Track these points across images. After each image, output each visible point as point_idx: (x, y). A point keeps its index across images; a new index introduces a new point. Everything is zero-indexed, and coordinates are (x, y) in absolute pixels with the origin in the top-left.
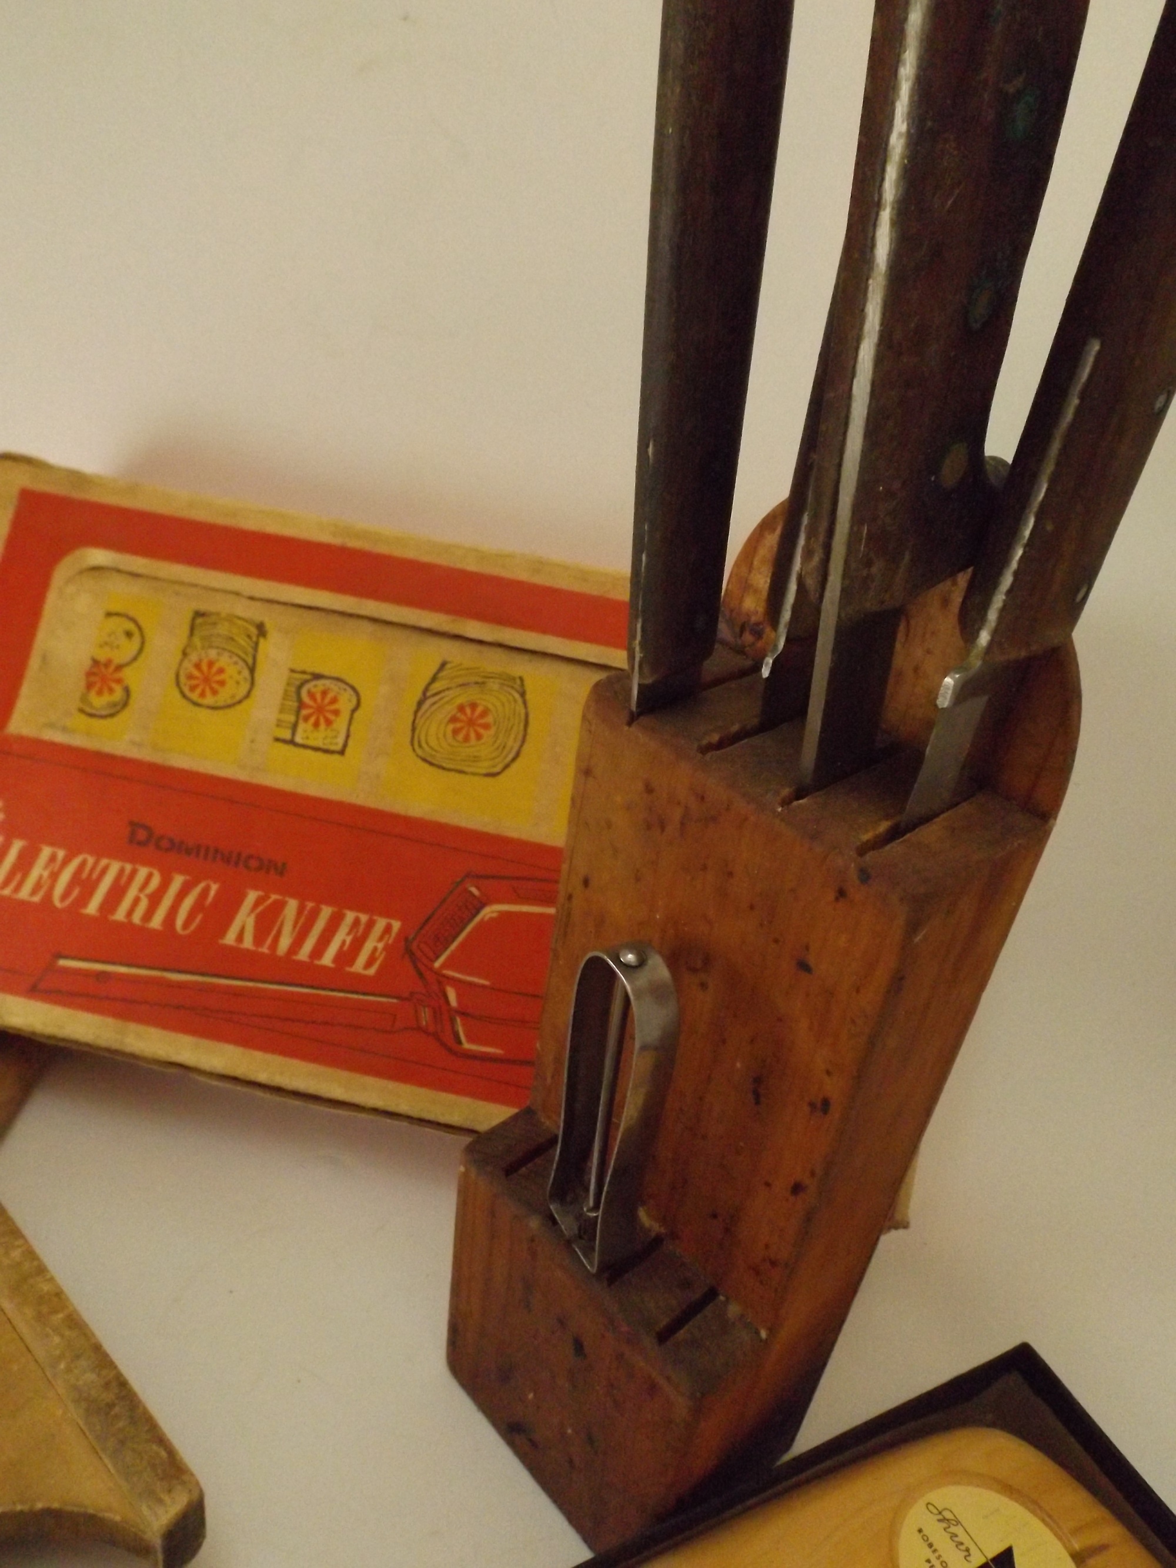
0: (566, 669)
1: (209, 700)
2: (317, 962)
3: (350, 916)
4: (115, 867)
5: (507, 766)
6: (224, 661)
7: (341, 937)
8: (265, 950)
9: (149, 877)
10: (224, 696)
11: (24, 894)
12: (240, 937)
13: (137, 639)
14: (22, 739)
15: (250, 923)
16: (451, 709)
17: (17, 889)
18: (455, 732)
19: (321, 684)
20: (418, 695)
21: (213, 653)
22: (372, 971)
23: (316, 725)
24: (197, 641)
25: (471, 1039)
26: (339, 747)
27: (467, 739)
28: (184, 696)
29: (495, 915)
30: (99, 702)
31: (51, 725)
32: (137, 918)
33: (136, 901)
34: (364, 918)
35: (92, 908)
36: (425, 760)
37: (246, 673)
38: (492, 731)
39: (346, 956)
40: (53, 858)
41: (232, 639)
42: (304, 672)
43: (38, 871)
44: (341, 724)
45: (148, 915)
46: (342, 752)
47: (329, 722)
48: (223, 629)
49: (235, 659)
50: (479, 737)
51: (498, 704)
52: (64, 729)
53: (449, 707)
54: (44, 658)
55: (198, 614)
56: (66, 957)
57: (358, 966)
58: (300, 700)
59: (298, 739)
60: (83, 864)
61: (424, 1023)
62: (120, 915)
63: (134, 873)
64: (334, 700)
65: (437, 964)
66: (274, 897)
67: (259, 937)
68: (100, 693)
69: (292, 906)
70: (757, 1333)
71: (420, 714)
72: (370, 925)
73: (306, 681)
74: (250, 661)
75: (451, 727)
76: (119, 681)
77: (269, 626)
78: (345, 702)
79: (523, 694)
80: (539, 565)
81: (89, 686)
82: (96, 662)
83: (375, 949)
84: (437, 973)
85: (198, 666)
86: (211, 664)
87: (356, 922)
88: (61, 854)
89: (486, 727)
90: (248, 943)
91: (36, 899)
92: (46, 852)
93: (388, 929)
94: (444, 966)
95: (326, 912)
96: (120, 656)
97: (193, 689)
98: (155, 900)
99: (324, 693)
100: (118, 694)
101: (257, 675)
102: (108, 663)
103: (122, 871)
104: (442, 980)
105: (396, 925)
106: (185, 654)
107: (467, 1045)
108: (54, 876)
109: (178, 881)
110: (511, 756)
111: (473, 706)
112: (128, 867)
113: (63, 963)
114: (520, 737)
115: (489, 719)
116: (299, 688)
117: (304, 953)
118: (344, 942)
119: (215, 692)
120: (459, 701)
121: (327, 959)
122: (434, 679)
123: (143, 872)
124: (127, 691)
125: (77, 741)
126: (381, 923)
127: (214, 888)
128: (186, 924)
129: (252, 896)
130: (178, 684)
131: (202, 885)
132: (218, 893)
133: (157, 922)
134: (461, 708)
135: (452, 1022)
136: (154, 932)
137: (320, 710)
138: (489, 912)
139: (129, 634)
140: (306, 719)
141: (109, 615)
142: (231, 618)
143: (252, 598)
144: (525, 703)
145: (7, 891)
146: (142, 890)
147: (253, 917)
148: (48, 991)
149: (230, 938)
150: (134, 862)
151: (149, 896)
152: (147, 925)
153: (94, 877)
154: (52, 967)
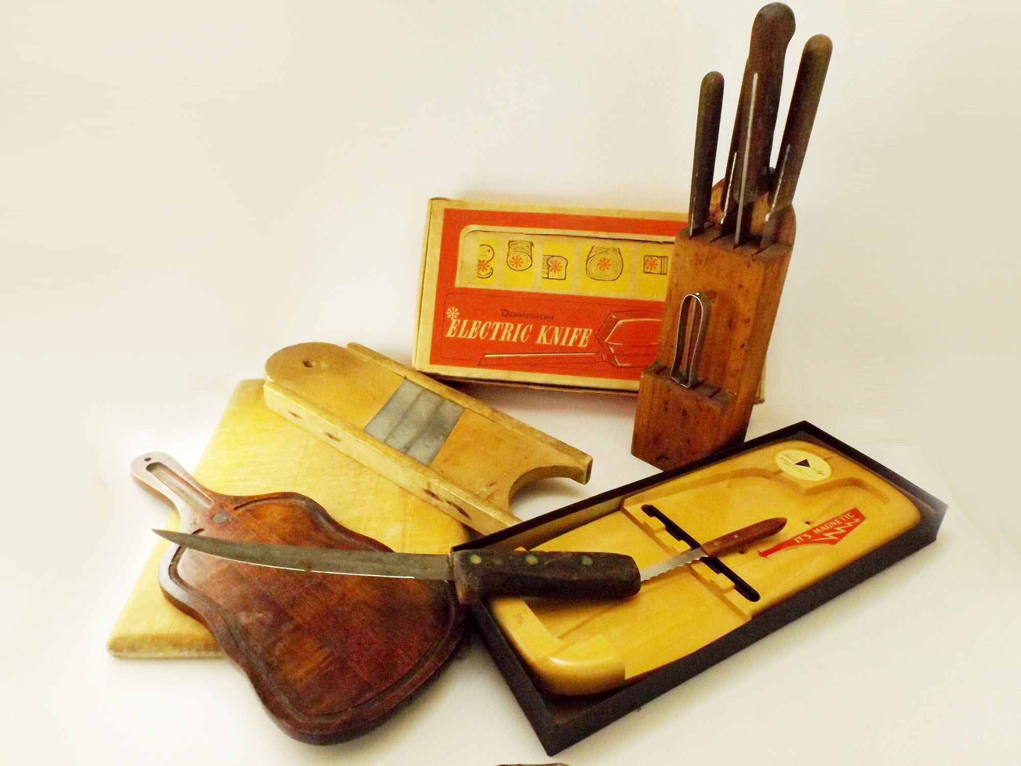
0: (632, 244)
1: (519, 268)
2: (568, 345)
3: (576, 330)
4: (498, 325)
5: (618, 277)
6: (522, 255)
7: (574, 336)
8: (550, 343)
9: (510, 326)
10: (524, 267)
11: (470, 336)
12: (542, 341)
13: (492, 252)
14: (461, 289)
15: (545, 336)
16: (597, 261)
17: (468, 336)
18: (600, 268)
19: (554, 258)
20: (586, 258)
21: (517, 254)
22: (585, 346)
23: (555, 271)
24: (511, 250)
25: (620, 362)
26: (564, 278)
27: (604, 270)
28: (511, 268)
29: (622, 323)
30: (483, 273)
31: (469, 283)
32: (508, 339)
33: (507, 334)
34: (580, 330)
35: (493, 338)
36: (592, 278)
37: (529, 258)
38: (612, 266)
39: (577, 342)
40: (478, 324)
41: (523, 248)
42: (548, 256)
43: (474, 329)
44: (563, 270)
45: (512, 337)
46: (565, 279)
47: (559, 270)
48: (519, 245)
49: (525, 254)
50: (608, 269)
51: (613, 258)
52: (474, 283)
53: (596, 261)
54: (462, 262)
55: (510, 242)
56: (487, 354)
57: (581, 344)
58: (549, 265)
59: (550, 277)
60: (488, 324)
61: (605, 359)
62: (502, 339)
63: (505, 325)
64: (559, 263)
65: (606, 340)
66: (551, 327)
67: (548, 339)
68: (483, 271)
69: (557, 329)
70: (733, 394)
71: (588, 263)
72: (583, 331)
73: (549, 258)
74: (530, 255)
75: (599, 266)
76: (488, 266)
77: (534, 243)
78: (563, 263)
79: (620, 253)
80: (620, 212)
81: (479, 269)
82: (480, 261)
83: (585, 339)
84: (606, 344)
85: (513, 258)
86: (517, 257)
87: (578, 332)
88: (480, 322)
89: (610, 265)
90: (545, 342)
91: (474, 337)
92: (475, 323)
93: (589, 332)
94: (608, 341)
95: (568, 329)
96: (487, 259)
97: (513, 265)
98: (513, 332)
99: (556, 262)
100: (489, 271)
101: (533, 258)
102: (483, 262)
103: (501, 325)
104: (608, 345)
105: (591, 331)
106: (508, 255)
107: (619, 364)
108: (479, 330)
109: (519, 326)
110: (619, 274)
111: (604, 259)
112: (503, 324)
113: (486, 356)
114: (621, 267)
115: (610, 262)
116: (548, 260)
117: (563, 343)
118: (575, 338)
119: (520, 266)
120: (600, 258)
121: (571, 344)
122: (591, 252)
123: (508, 325)
124: (492, 269)
125: (479, 287)
126: (586, 331)
127: (531, 326)
128: (524, 340)
129: (544, 327)
130: (508, 265)
131: (528, 326)
132: (533, 328)
133: (514, 340)
134: (601, 260)
135: (614, 357)
136: (514, 342)
137: (556, 267)
138: (620, 323)
139: (489, 251)
140: (552, 270)
141: (481, 245)
142: (521, 242)
143: (527, 234)
144: (621, 256)
145: (465, 336)
146: (509, 329)
147: (545, 334)
148: (484, 365)
149: (539, 341)
150: (504, 322)
151: (510, 332)
152: (512, 341)
153: (492, 328)
154: (483, 358)
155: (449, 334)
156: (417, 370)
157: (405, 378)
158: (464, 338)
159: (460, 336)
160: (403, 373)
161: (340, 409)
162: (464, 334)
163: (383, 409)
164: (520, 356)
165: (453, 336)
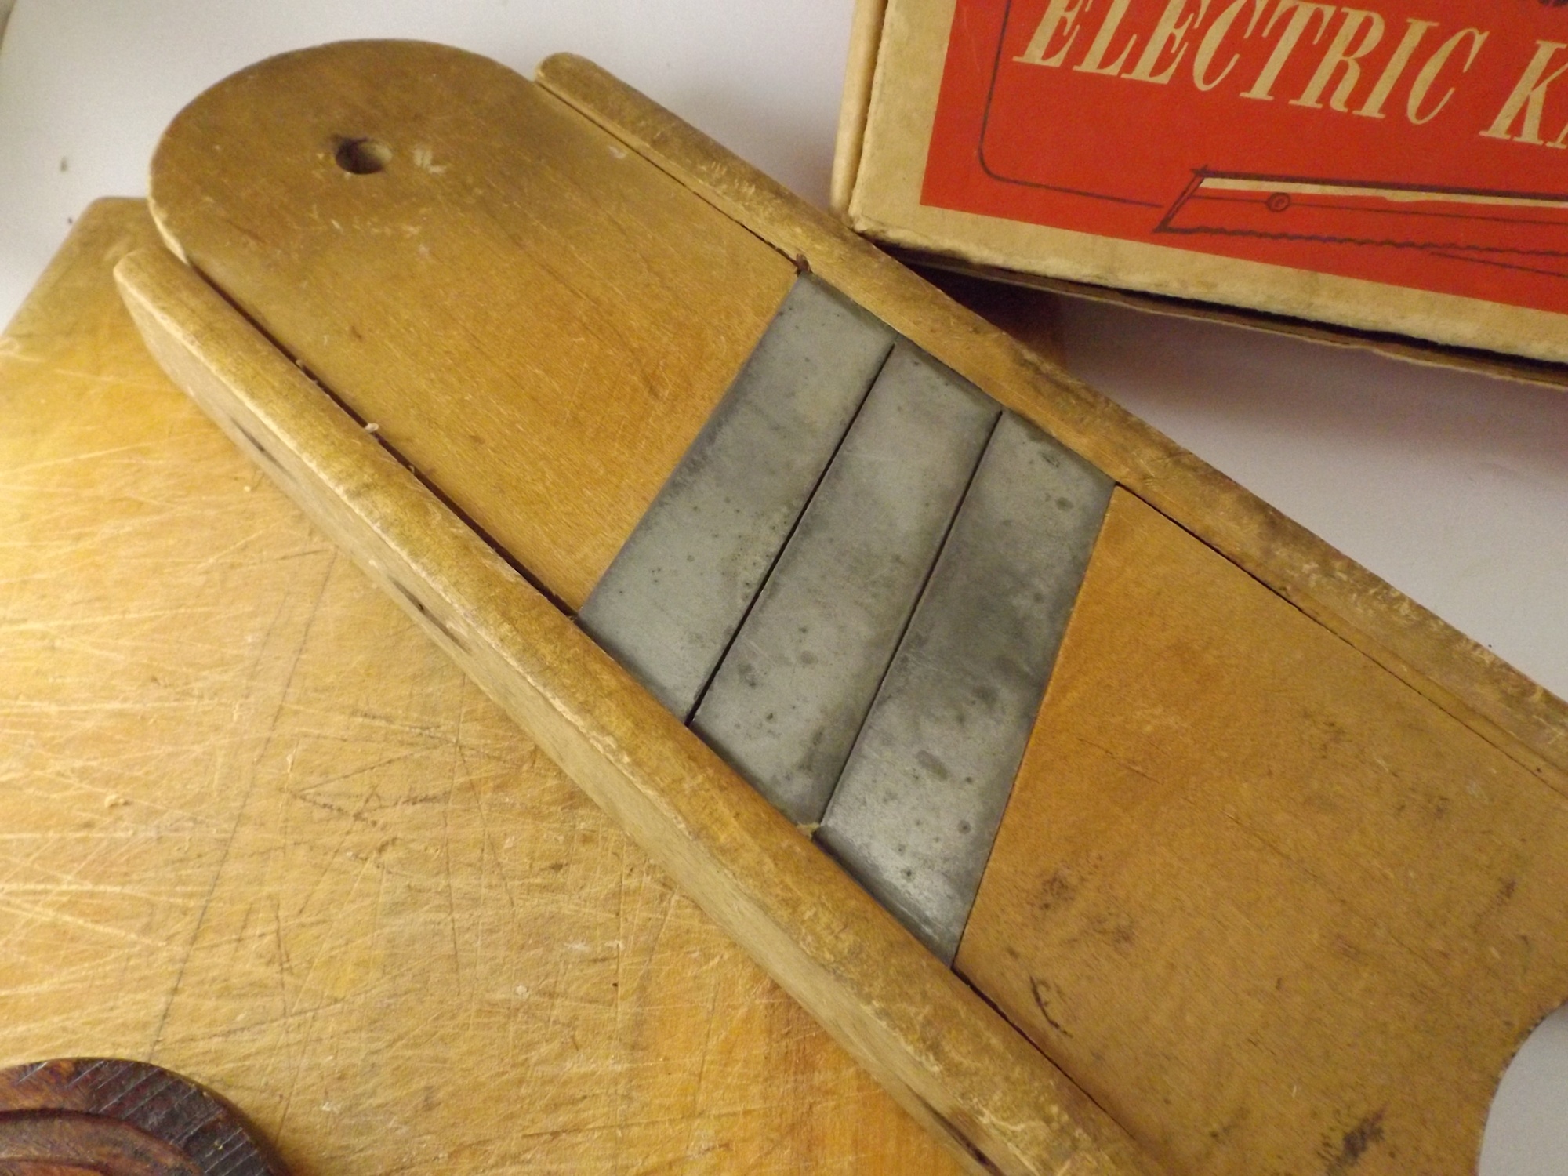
4: (1304, 13)
8: (1558, 144)
9: (1365, 27)
11: (1142, 71)
12: (1516, 126)
15: (1539, 96)
17: (1130, 64)
32: (1338, 103)
33: (1341, 70)
35: (1261, 89)
40: (1192, 5)
43: (1163, 30)
45: (1359, 96)
62: (1309, 98)
63: (1338, 20)
90: (1530, 134)
91: (1163, 79)
98: (1373, 67)
103: (1316, 19)
108: (1195, 38)
109: (1417, 30)
112: (1329, 11)
113: (1209, 183)
123: (1354, 18)
127: (1479, 39)
128: (1422, 111)
129: (1544, 52)
131: (1460, 35)
132: (1485, 47)
133: (1372, 108)
136: (1367, 123)
145: (1113, 70)
146: (1351, 49)
147: (1543, 88)
149: (1499, 128)
150: (1339, 6)
151: (1362, 62)
152: (1356, 112)
153: (1266, 33)
154: (1191, 194)
155: (1034, 53)
156: (861, 226)
157: (802, 267)
158: (1109, 78)
159: (1090, 64)
160: (794, 238)
161: (476, 439)
162: (1107, 60)
163: (694, 462)
164: (1382, 200)
165: (1055, 62)
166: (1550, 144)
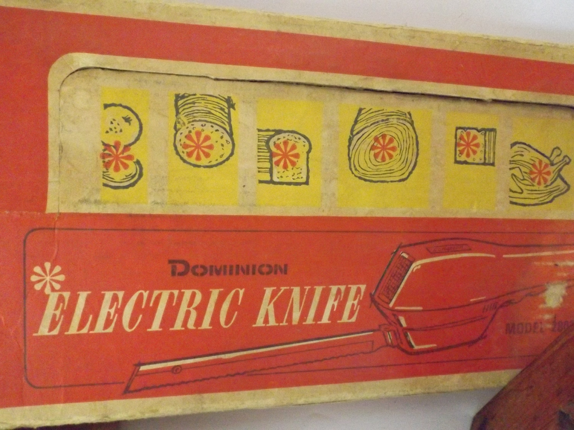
0: (435, 103)
1: (204, 161)
2: (319, 323)
3: (334, 289)
4: (165, 295)
5: (411, 173)
6: (208, 130)
7: (331, 303)
8: (284, 323)
9: (193, 296)
10: (215, 156)
11: (99, 328)
12: (266, 320)
13: (135, 123)
14: (62, 216)
15: (271, 309)
16: (370, 140)
17: (93, 327)
18: (376, 156)
19: (282, 137)
20: (349, 134)
21: (198, 126)
22: (353, 319)
23: (285, 167)
24: (183, 118)
25: (417, 344)
26: (304, 180)
27: (383, 159)
28: (185, 161)
29: (419, 267)
30: (119, 176)
31: (85, 201)
32: (191, 325)
33: (188, 314)
34: (343, 288)
35: (156, 326)
36: (360, 178)
37: (226, 137)
38: (398, 151)
39: (336, 314)
40: (115, 298)
41: (210, 113)
42: (268, 130)
43: (105, 310)
44: (301, 162)
45: (199, 321)
46: (307, 183)
47: (293, 164)
48: (201, 106)
49: (216, 127)
50: (391, 157)
51: (399, 134)
52: (97, 202)
53: (368, 140)
54: (61, 148)
55: (178, 97)
56: (144, 364)
57: (345, 318)
58: (270, 151)
59: (275, 179)
60: (141, 296)
61: (390, 341)
62: (178, 326)
63: (181, 296)
64: (294, 147)
65: (391, 305)
66: (283, 289)
67: (279, 318)
68: (117, 169)
69: (296, 291)
71: (351, 148)
72: (348, 290)
73: (272, 136)
74: (228, 129)
75: (372, 152)
76: (130, 157)
77: (235, 100)
78: (301, 148)
79: (412, 123)
80: (413, 33)
81: (107, 165)
82: (107, 146)
83: (353, 305)
84: (392, 310)
85: (188, 137)
86: (198, 134)
87: (339, 291)
88: (121, 294)
89: (394, 149)
90: (272, 322)
91: (110, 330)
92: (108, 295)
93: (359, 291)
94: (395, 304)
95: (319, 290)
96: (125, 139)
97: (190, 155)
98: (201, 310)
99: (286, 143)
100: (132, 169)
101: (234, 136)
102: (117, 145)
103: (171, 296)
104: (396, 313)
105: (363, 287)
106: (176, 130)
107: (416, 347)
108: (120, 312)
109: (215, 294)
110: (412, 165)
111: (384, 136)
112: (176, 292)
113: (143, 368)
114: (415, 150)
115: (395, 144)
116: (267, 142)
117: (310, 320)
118: (333, 306)
119: (207, 155)
120: (374, 134)
121: (325, 319)
122: (356, 122)
123: (188, 294)
124: (138, 163)
125: (110, 209)
126: (354, 288)
127: (241, 292)
128: (227, 322)
129: (268, 291)
130: (178, 153)
131: (233, 292)
132: (245, 294)
133: (206, 324)
134: (376, 139)
135: (406, 336)
136: (205, 331)
137: (285, 155)
138: (416, 266)
139: (127, 120)
140: (277, 163)
141: (106, 106)
142: (204, 97)
143: (217, 80)
144: (414, 129)
145: (85, 330)
146: (190, 304)
147: (272, 305)
148: (136, 391)
149: (260, 322)
150: (180, 289)
151: (196, 309)
152: (199, 328)
153: (151, 305)
154: (136, 373)
155: (44, 330)
158: (84, 334)
159: (73, 329)
162: (81, 326)
164: (221, 359)
165: (55, 332)
166: (281, 324)
